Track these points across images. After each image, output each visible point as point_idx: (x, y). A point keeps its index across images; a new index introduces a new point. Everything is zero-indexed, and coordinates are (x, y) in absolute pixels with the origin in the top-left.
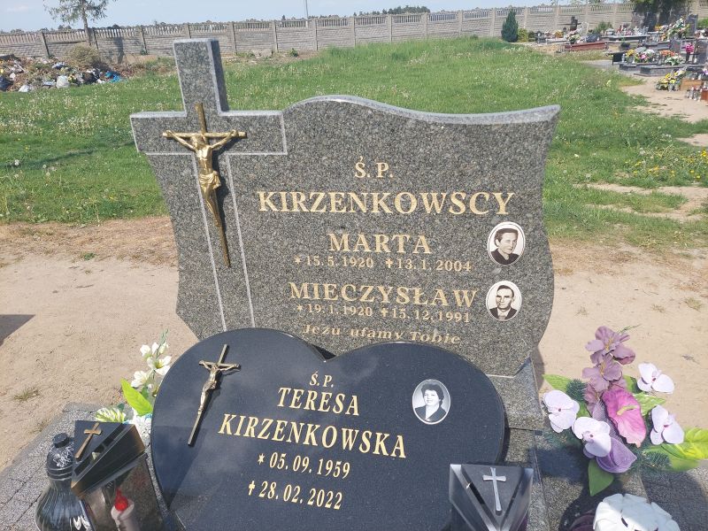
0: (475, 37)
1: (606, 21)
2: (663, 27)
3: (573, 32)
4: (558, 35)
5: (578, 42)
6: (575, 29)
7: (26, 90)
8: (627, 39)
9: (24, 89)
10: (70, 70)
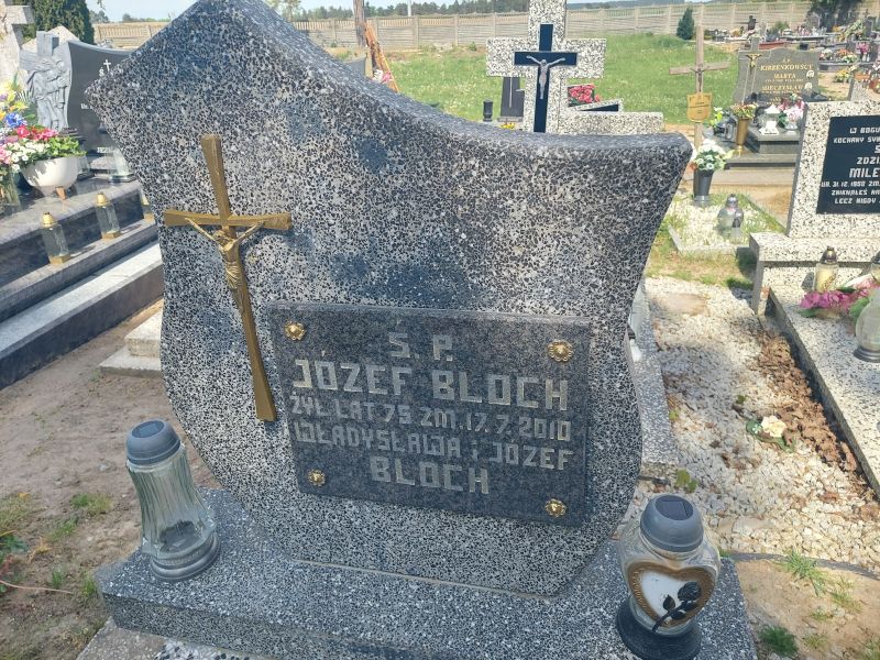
0: (651, 35)
1: (783, 21)
2: (841, 28)
3: (751, 32)
4: (735, 34)
6: (752, 28)
8: (804, 39)
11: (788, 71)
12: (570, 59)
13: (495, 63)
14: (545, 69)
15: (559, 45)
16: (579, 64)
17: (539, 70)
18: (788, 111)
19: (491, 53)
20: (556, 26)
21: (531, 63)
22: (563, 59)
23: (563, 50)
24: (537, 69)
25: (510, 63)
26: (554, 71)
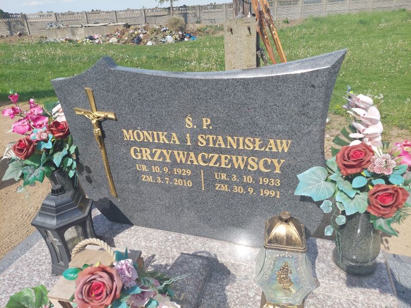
7: (151, 44)
9: (149, 43)
10: (171, 32)
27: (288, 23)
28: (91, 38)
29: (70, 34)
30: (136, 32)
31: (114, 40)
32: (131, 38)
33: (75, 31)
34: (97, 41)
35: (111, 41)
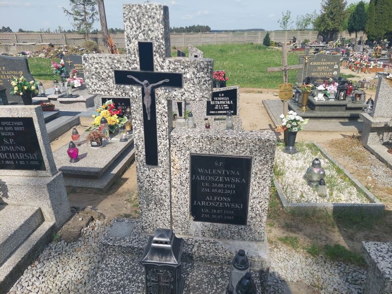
0: (252, 44)
1: (307, 39)
2: (331, 42)
3: (294, 43)
4: (288, 44)
5: (298, 47)
6: (295, 42)
8: (317, 47)
10: (87, 51)
11: (325, 66)
12: (175, 80)
13: (94, 81)
14: (148, 89)
15: (162, 65)
16: (185, 86)
17: (143, 90)
18: (328, 88)
19: (90, 71)
20: (155, 44)
21: (132, 82)
22: (168, 80)
23: (166, 71)
24: (140, 89)
25: (111, 82)
26: (160, 92)
27: (175, 48)
28: (23, 54)
29: (5, 50)
30: (60, 50)
31: (42, 55)
32: (56, 54)
33: (9, 48)
34: (28, 56)
35: (40, 56)
